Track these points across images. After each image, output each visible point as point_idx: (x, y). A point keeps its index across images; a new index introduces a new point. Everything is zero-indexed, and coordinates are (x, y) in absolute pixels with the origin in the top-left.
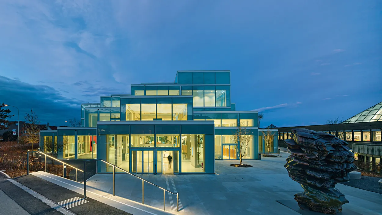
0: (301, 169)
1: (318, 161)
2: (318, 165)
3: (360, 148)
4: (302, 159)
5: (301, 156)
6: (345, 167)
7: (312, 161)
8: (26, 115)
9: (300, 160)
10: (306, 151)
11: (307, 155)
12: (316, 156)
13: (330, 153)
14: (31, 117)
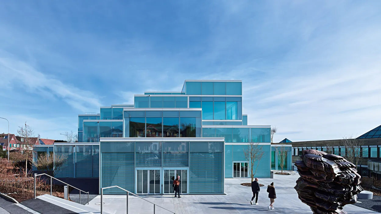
0: (310, 191)
1: (326, 183)
2: (326, 188)
3: (376, 166)
4: (311, 181)
5: (311, 179)
6: (352, 189)
7: (321, 183)
8: (19, 129)
9: (309, 183)
10: (315, 173)
11: (316, 178)
12: (324, 179)
13: (337, 176)
14: (25, 132)
